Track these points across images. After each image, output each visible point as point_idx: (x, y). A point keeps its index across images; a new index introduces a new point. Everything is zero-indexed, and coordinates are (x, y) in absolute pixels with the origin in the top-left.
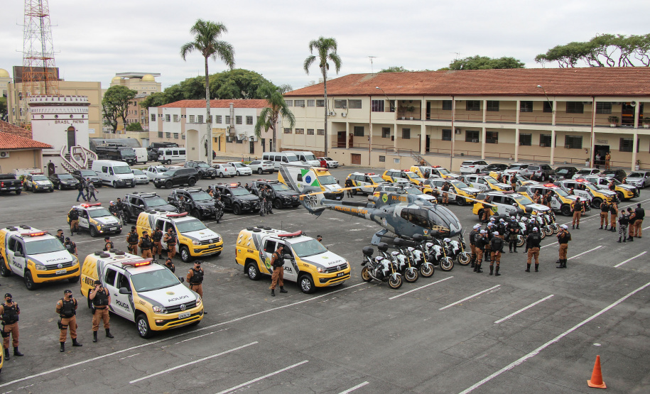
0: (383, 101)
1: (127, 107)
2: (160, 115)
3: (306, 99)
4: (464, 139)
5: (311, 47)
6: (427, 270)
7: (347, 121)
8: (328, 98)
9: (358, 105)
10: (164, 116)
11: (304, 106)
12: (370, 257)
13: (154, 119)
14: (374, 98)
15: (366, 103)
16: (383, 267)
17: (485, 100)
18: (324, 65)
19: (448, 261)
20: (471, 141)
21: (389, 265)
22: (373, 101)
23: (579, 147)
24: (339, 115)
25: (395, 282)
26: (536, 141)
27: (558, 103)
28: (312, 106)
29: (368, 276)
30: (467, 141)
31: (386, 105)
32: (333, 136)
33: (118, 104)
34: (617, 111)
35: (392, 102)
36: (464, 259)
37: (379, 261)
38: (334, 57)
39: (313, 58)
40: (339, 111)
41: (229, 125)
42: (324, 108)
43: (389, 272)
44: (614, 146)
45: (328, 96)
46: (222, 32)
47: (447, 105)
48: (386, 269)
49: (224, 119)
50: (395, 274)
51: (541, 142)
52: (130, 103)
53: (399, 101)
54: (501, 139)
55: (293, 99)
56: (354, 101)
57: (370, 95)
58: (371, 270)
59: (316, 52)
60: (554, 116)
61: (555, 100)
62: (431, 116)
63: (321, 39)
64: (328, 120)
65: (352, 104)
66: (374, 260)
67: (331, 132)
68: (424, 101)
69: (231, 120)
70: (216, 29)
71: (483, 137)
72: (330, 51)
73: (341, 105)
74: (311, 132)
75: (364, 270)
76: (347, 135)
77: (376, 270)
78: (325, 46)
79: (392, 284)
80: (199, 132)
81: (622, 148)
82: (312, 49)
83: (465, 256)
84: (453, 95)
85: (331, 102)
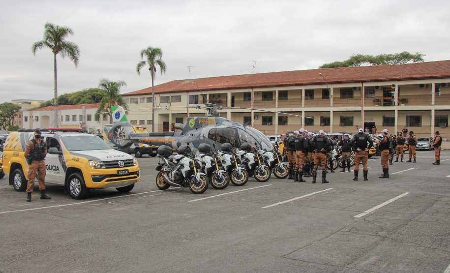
0: (198, 96)
1: (13, 118)
2: (31, 117)
3: (139, 97)
4: (261, 123)
5: (142, 54)
6: (239, 177)
7: (170, 112)
8: (156, 96)
9: (178, 99)
10: (34, 118)
11: (137, 102)
12: (167, 158)
13: (26, 119)
14: (191, 94)
15: (185, 97)
16: (182, 166)
17: (277, 90)
18: (152, 69)
19: (263, 170)
20: (266, 125)
21: (191, 163)
22: (190, 96)
23: (351, 124)
24: (164, 108)
25: (198, 184)
26: (317, 121)
27: (334, 89)
28: (144, 102)
29: (164, 182)
30: (263, 124)
31: (200, 99)
32: (159, 125)
33: (7, 117)
34: (379, 94)
35: (205, 95)
36: (281, 171)
37: (178, 160)
38: (159, 62)
39: (144, 63)
40: (164, 106)
41: (81, 122)
42: (152, 103)
43: (190, 173)
44: (378, 122)
45: (156, 93)
46: (69, 34)
47: (247, 96)
48: (187, 168)
49: (78, 118)
50: (198, 175)
51: (322, 122)
52: (16, 115)
53: (210, 95)
54: (290, 122)
55: (129, 98)
56: (175, 96)
57: (188, 91)
58: (168, 173)
59: (145, 58)
60: (332, 99)
61: (331, 87)
62: (235, 105)
63: (150, 49)
64: (155, 112)
65: (174, 99)
66: (171, 160)
67: (158, 122)
68: (229, 94)
69: (83, 118)
70: (64, 32)
71: (276, 121)
72: (157, 58)
73: (166, 100)
74: (142, 122)
75: (160, 175)
76: (170, 123)
77: (174, 172)
78: (153, 54)
79: (194, 187)
80: (50, 117)
81: (385, 124)
82: (142, 56)
83: (283, 168)
84: (252, 88)
85: (157, 98)
